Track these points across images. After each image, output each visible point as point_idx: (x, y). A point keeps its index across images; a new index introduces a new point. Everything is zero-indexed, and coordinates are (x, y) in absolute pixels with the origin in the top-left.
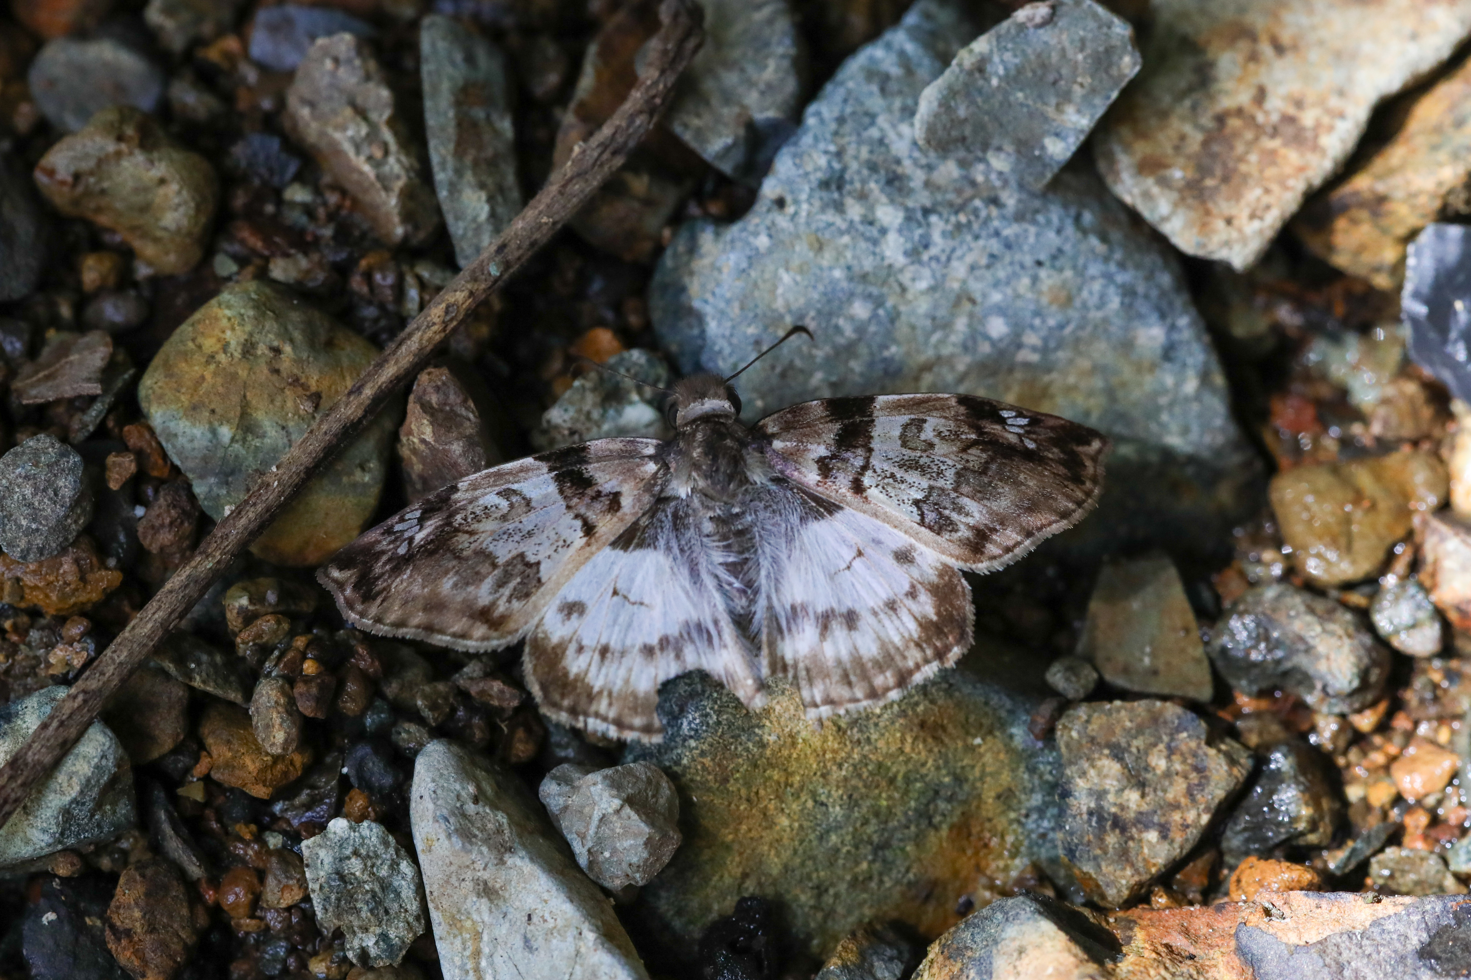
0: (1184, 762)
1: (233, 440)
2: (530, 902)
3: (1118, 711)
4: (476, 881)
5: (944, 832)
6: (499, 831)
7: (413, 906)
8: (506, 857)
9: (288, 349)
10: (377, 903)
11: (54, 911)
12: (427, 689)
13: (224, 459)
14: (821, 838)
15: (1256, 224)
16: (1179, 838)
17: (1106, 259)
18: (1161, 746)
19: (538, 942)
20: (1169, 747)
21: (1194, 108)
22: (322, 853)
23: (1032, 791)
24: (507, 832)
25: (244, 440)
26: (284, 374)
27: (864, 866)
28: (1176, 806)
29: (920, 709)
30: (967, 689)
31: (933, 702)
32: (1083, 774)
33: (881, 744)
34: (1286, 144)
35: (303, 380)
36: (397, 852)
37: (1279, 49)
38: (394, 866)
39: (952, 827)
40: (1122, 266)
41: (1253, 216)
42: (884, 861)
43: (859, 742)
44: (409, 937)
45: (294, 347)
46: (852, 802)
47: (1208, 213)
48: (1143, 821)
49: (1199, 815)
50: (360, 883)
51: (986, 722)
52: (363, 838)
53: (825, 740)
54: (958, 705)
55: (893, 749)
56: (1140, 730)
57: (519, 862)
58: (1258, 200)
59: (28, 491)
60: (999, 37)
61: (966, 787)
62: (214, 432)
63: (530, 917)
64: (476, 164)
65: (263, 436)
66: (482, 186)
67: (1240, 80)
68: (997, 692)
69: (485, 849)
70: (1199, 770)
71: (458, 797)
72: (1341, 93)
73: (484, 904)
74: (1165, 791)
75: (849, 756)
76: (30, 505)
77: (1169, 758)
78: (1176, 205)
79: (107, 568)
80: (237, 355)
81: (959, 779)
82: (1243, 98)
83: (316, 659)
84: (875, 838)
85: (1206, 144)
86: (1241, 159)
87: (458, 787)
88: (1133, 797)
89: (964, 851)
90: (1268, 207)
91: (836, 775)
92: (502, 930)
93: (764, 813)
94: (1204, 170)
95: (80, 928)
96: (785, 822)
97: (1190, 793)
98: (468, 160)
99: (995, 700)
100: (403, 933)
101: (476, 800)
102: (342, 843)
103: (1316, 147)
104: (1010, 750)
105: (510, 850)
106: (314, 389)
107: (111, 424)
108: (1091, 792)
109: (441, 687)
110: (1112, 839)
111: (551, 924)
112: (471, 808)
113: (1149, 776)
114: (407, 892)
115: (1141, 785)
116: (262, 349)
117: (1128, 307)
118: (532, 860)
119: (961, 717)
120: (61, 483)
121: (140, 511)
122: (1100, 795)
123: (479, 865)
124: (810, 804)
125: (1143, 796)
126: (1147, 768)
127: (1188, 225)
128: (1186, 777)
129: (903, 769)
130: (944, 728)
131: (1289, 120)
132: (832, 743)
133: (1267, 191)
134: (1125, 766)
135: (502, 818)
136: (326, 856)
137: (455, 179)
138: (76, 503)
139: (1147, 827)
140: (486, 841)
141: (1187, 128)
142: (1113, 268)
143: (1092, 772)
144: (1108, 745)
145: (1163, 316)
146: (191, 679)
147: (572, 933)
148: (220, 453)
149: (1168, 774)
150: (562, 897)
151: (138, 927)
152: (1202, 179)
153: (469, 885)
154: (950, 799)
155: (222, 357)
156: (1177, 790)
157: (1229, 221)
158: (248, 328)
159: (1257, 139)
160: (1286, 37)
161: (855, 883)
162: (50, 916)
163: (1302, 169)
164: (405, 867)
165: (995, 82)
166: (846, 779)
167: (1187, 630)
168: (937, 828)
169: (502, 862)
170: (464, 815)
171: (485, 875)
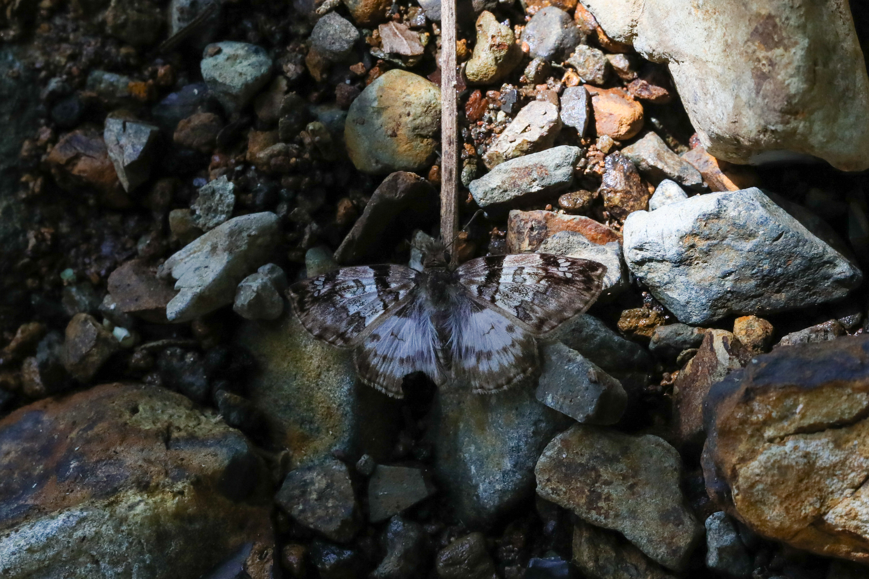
0: (333, 513)
1: (373, 107)
2: (212, 266)
3: (347, 483)
4: (216, 243)
5: (301, 431)
6: (237, 247)
7: (211, 224)
8: (227, 252)
9: (411, 118)
10: (209, 210)
11: (199, 93)
12: (304, 211)
13: (366, 106)
14: (285, 382)
15: (550, 492)
16: (301, 518)
17: (526, 436)
18: (337, 503)
19: (197, 273)
20: (338, 506)
21: (597, 457)
22: (221, 183)
23: (319, 460)
24: (237, 250)
25: (374, 112)
26: (400, 120)
27: (282, 403)
28: (314, 513)
29: (334, 405)
30: (347, 422)
31: (337, 409)
32: (318, 475)
33: (319, 394)
34: (587, 496)
35: (400, 128)
36: (228, 212)
37: (631, 487)
38: (222, 212)
39: (302, 433)
40: (526, 443)
41: (552, 489)
42: (285, 410)
43: (318, 385)
44: (200, 226)
45: (412, 121)
46: (298, 389)
47: (550, 471)
48: (306, 502)
49: (312, 524)
50: (213, 200)
51: (338, 434)
52: (227, 196)
53: (314, 371)
54: (340, 421)
55: (319, 399)
56: (341, 493)
57: (226, 257)
58: (561, 490)
59: (332, 32)
60: (582, 364)
61: (316, 434)
62: (375, 100)
63: (206, 267)
64: (512, 178)
65: (378, 119)
66: (503, 182)
67: (613, 474)
68: (349, 435)
69: (227, 243)
70: (331, 519)
71: (248, 229)
72: (617, 516)
73: (209, 248)
74: (320, 508)
75: (311, 382)
76: (327, 35)
77: (333, 507)
78: (550, 457)
79: (321, 75)
80: (405, 100)
81: (318, 430)
82: (605, 476)
83: (296, 162)
84: (291, 404)
85: (581, 464)
86: (577, 480)
87: (254, 227)
88: (314, 496)
89: (298, 442)
90: (559, 495)
91: (305, 379)
92: (202, 258)
93: (286, 356)
94: (569, 466)
95: (195, 106)
96: (285, 365)
97: (320, 518)
98: (513, 174)
99: (346, 435)
100: (201, 223)
101: (249, 236)
102: (225, 189)
103: (589, 509)
104: (330, 446)
105: (230, 253)
106: (398, 133)
107: (379, 62)
108: (312, 479)
109: (307, 217)
110: (297, 492)
111: (204, 275)
112: (245, 234)
113: (324, 500)
114: (215, 221)
115: (319, 499)
116: (408, 109)
117: (512, 450)
118: (228, 262)
119: (337, 423)
120: (337, 44)
121: (348, 82)
122: (312, 483)
123: (222, 242)
124: (294, 373)
125: (316, 500)
126: (327, 500)
127: (544, 464)
128: (327, 515)
129: (314, 406)
130: (331, 417)
131: (599, 497)
132: (313, 374)
133: (565, 493)
134: (325, 489)
135: (244, 247)
136: (220, 185)
137: (502, 171)
138: (332, 52)
139: (304, 505)
140: (231, 242)
141: (587, 456)
142: (524, 439)
143: (320, 477)
144: (332, 482)
145: (515, 466)
146: (282, 117)
147: (200, 283)
148: (368, 104)
149: (327, 508)
150: (214, 277)
151: (192, 124)
152: (564, 466)
153: (215, 240)
154: (311, 429)
155: (404, 94)
156: (320, 512)
157: (548, 480)
158: (416, 102)
159: (587, 485)
160: (638, 489)
161: (276, 401)
162: (196, 91)
163: (578, 505)
164: (223, 216)
165: (566, 367)
166: (304, 384)
167: (398, 507)
168: (301, 427)
169: (225, 251)
170: (241, 232)
171: (219, 246)
